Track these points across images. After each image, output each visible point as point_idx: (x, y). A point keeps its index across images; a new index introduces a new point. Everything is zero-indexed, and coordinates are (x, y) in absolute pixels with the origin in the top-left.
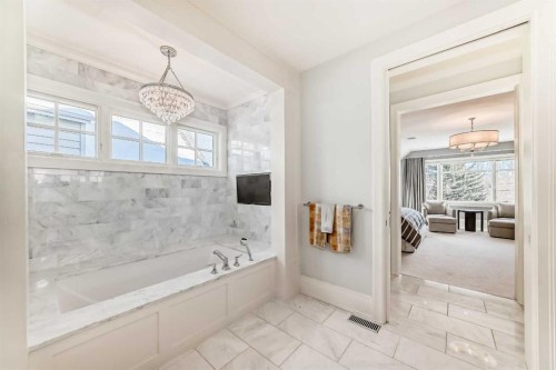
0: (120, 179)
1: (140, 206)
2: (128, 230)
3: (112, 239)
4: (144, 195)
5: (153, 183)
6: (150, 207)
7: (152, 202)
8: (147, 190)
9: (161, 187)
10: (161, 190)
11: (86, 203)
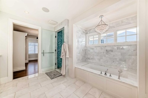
0: (101, 48)
1: (105, 54)
2: (102, 59)
3: (99, 60)
4: (106, 51)
5: (109, 48)
6: (107, 54)
7: (108, 53)
8: (107, 50)
9: (111, 49)
10: (110, 50)
11: (95, 52)
